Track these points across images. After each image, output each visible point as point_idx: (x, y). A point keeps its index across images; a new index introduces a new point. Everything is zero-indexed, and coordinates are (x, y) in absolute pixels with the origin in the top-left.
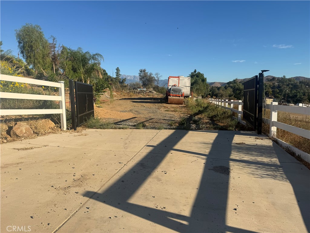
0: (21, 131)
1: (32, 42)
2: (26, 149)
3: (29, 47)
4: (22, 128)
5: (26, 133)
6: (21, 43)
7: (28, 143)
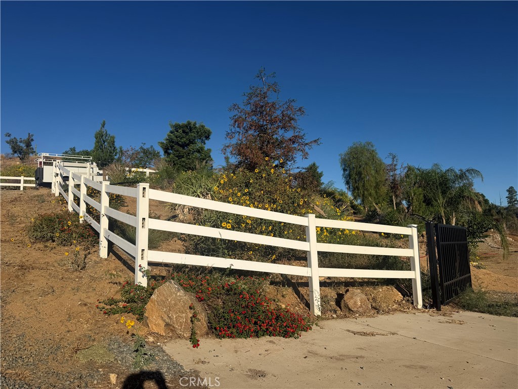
0: (355, 303)
1: (360, 167)
2: (365, 334)
3: (356, 174)
4: (356, 298)
5: (361, 306)
6: (346, 170)
7: (366, 324)
